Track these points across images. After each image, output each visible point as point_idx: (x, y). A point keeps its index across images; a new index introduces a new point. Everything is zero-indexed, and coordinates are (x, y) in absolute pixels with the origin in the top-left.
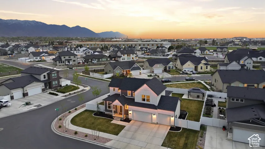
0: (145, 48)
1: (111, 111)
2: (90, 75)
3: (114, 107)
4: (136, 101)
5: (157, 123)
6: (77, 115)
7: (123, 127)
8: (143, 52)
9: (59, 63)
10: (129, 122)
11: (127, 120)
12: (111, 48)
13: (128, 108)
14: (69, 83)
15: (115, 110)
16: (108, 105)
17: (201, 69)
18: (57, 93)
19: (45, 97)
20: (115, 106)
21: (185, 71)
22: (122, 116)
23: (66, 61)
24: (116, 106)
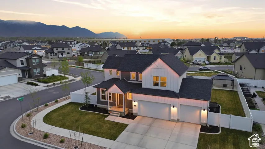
0: (146, 43)
1: (106, 103)
2: (84, 66)
3: (110, 97)
4: (143, 86)
5: (178, 121)
6: (55, 109)
7: (124, 126)
8: (144, 48)
9: (51, 55)
10: (133, 119)
11: (131, 116)
12: (110, 43)
13: (132, 98)
14: (56, 72)
15: (112, 101)
16: (101, 94)
17: (215, 59)
18: (37, 83)
19: (19, 88)
20: (112, 95)
21: (197, 61)
22: (122, 110)
23: (59, 53)
24: (114, 94)
